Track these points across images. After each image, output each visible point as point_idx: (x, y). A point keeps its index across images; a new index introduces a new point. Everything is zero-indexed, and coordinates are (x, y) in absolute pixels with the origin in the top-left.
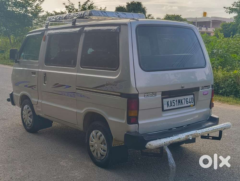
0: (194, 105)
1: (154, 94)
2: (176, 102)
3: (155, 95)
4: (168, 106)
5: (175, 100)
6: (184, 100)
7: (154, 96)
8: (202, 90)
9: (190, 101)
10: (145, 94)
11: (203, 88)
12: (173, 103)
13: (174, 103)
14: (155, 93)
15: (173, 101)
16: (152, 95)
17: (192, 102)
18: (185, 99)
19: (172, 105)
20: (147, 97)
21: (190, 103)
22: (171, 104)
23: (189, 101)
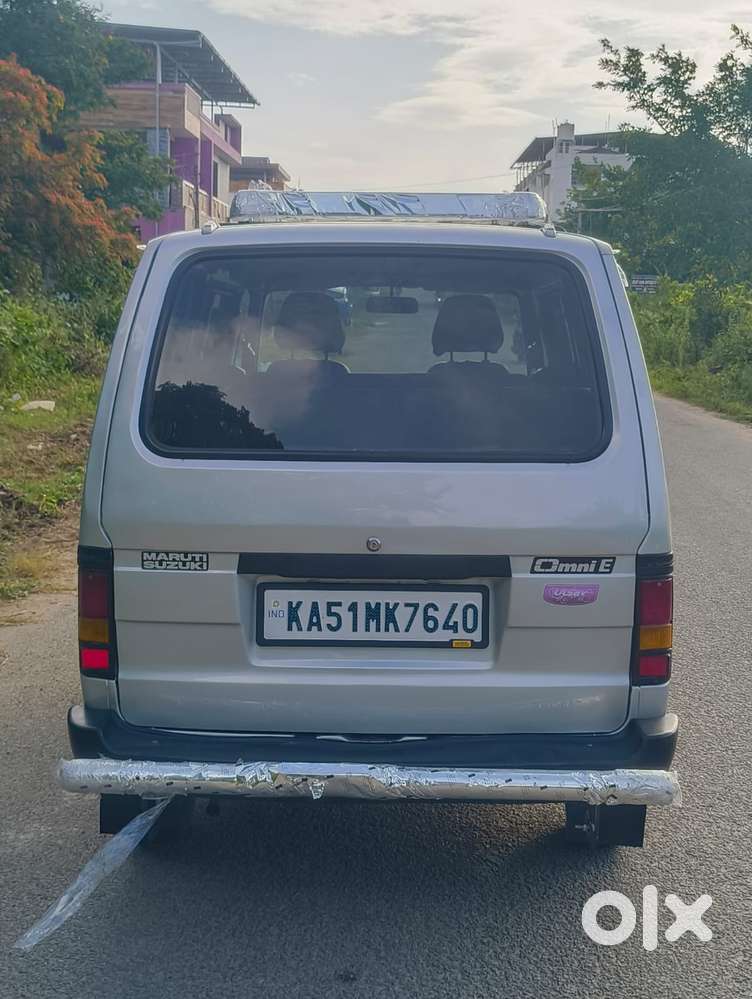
0: (482, 645)
1: (194, 558)
2: (351, 613)
3: (201, 566)
4: (294, 624)
5: (345, 606)
6: (412, 609)
7: (196, 569)
8: (533, 572)
9: (456, 623)
10: (146, 555)
11: (549, 565)
12: (330, 613)
13: (336, 615)
14: (201, 559)
15: (330, 605)
16: (184, 564)
17: (470, 626)
18: (416, 606)
19: (318, 624)
20: (155, 568)
21: (455, 628)
22: (315, 620)
23: (449, 617)
